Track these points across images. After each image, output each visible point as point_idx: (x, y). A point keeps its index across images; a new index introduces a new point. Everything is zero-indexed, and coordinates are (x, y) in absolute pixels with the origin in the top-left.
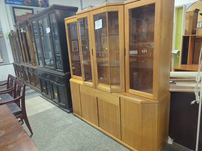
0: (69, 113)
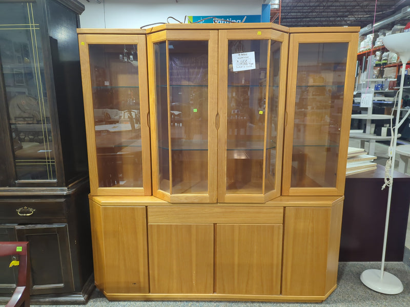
0: (84, 303)
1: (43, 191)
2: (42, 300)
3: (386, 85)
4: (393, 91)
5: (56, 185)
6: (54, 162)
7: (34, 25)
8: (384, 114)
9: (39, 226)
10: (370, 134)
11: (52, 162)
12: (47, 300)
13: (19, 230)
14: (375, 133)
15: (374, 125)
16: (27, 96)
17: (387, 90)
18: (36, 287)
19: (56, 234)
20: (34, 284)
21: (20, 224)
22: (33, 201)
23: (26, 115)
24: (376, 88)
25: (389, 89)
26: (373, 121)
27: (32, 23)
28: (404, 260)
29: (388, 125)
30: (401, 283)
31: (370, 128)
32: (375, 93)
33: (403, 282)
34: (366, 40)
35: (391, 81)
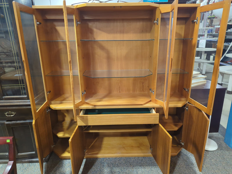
1: (19, 102)
2: (23, 161)
3: (214, 30)
4: (217, 34)
5: (26, 99)
6: (24, 86)
7: (5, 3)
8: (212, 48)
9: (18, 122)
10: (204, 59)
11: (23, 86)
12: (26, 160)
13: (7, 124)
14: (206, 58)
15: (206, 54)
16: (5, 39)
17: (214, 33)
18: (19, 154)
19: (29, 126)
20: (18, 153)
21: (7, 121)
22: (14, 108)
23: (5, 51)
24: (208, 32)
25: (216, 32)
26: (206, 52)
27: (4, 2)
28: (219, 131)
29: (214, 54)
30: (217, 144)
31: (204, 56)
32: (208, 35)
33: (218, 144)
34: (203, 2)
35: (216, 28)
